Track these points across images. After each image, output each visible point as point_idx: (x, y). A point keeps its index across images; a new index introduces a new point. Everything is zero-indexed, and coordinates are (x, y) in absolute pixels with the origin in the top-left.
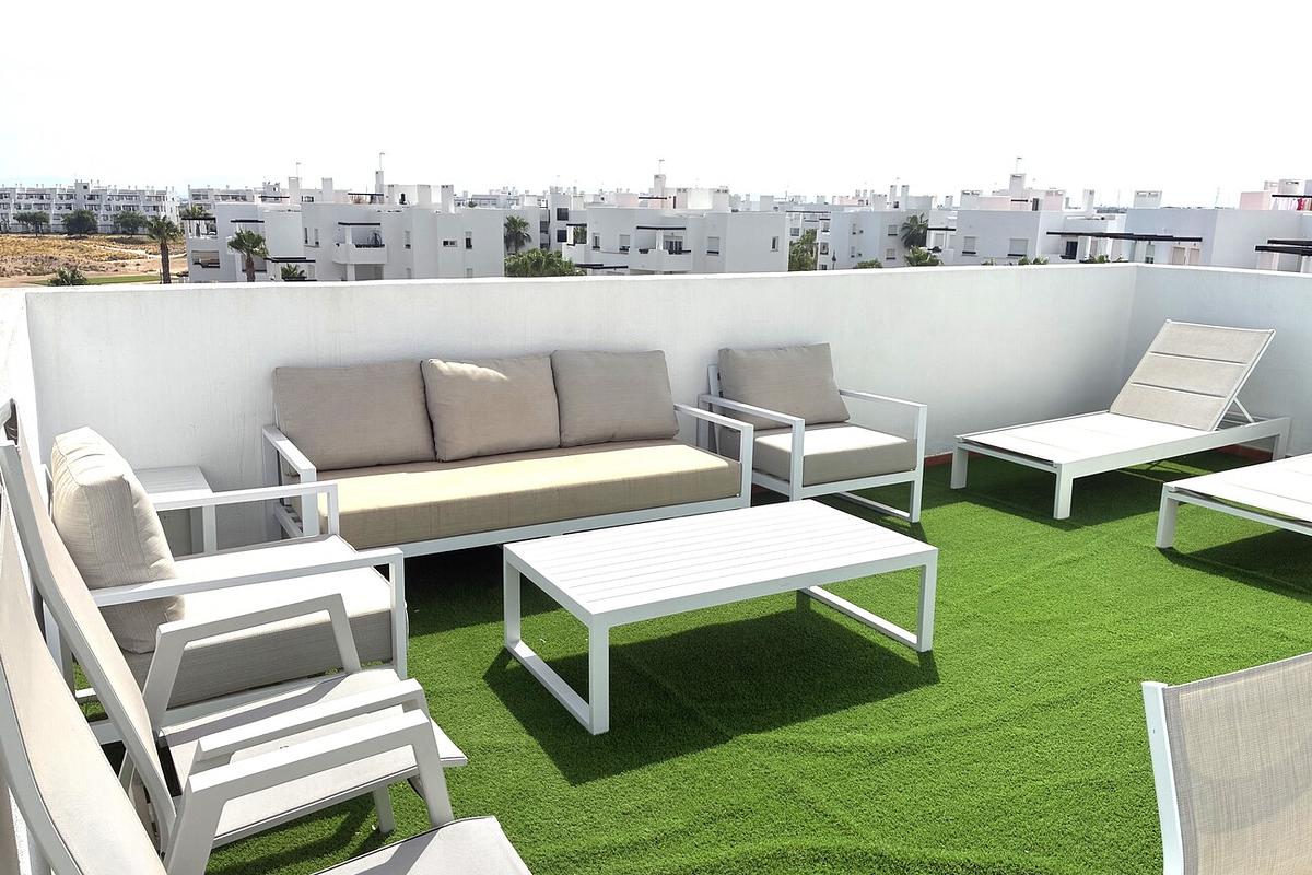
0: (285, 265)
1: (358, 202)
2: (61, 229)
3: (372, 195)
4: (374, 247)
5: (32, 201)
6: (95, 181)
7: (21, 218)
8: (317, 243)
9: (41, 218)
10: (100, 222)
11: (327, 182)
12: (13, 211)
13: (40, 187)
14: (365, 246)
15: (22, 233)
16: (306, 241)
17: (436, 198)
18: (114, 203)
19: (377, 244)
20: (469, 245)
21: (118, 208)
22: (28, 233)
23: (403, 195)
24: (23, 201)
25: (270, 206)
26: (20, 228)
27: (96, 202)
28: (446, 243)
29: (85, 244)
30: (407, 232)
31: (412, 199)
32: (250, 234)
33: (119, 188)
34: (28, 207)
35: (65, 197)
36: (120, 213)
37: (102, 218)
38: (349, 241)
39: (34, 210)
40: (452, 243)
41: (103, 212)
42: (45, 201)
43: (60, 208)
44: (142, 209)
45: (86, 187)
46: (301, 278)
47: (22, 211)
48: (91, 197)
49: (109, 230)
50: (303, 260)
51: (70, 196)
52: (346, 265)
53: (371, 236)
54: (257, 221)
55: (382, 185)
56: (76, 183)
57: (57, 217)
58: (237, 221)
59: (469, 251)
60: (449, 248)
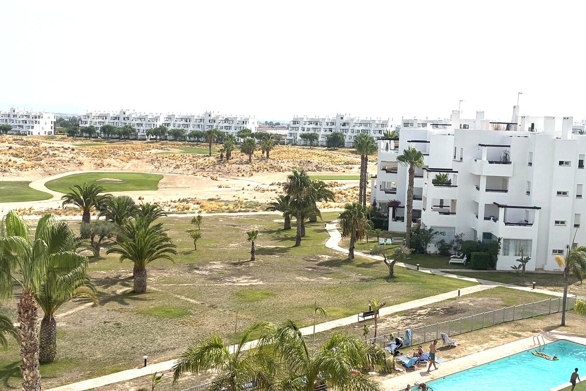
0: (438, 173)
1: (497, 129)
2: (325, 144)
3: (508, 124)
4: (504, 163)
5: (311, 126)
6: (348, 114)
7: (303, 136)
8: (461, 159)
9: (313, 137)
10: (347, 140)
11: (480, 114)
12: (300, 132)
13: (317, 118)
14: (496, 163)
15: (303, 145)
16: (455, 157)
17: (559, 126)
18: (357, 128)
19: (506, 161)
20: (581, 165)
21: (358, 131)
22: (306, 145)
23: (533, 125)
24: (307, 126)
25: (437, 131)
26: (302, 142)
27: (347, 127)
28: (561, 163)
29: (334, 154)
30: (531, 153)
31: (539, 128)
32: (414, 151)
33: (360, 119)
34: (309, 129)
35: (330, 124)
36: (359, 134)
37: (349, 138)
38: (484, 158)
39: (311, 132)
40: (567, 163)
41: (349, 133)
42: (318, 126)
43: (326, 131)
44: (372, 132)
45: (342, 118)
46: (448, 184)
47: (305, 132)
48: (344, 125)
49: (351, 145)
50: (450, 171)
51: (333, 124)
52: (480, 175)
53: (503, 155)
54: (426, 142)
55: (517, 117)
56: (337, 115)
57: (323, 136)
58: (412, 141)
59: (581, 170)
60: (563, 167)
